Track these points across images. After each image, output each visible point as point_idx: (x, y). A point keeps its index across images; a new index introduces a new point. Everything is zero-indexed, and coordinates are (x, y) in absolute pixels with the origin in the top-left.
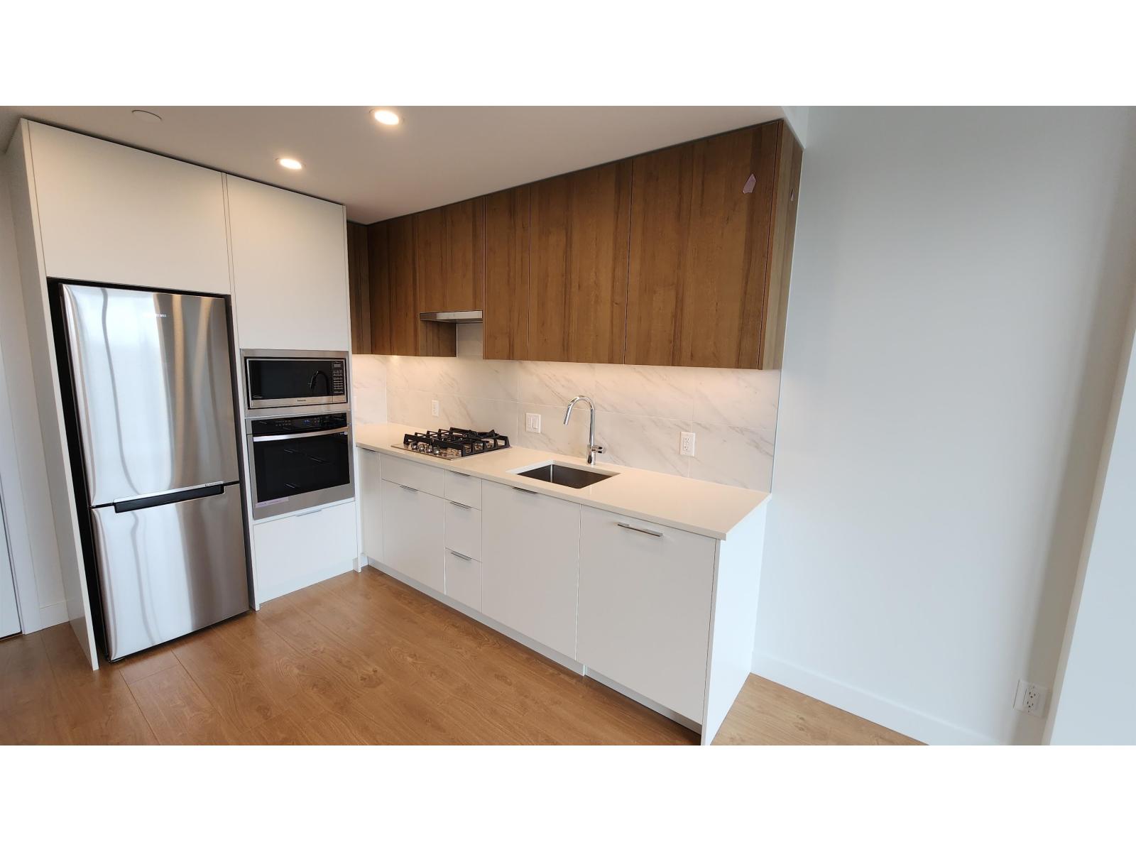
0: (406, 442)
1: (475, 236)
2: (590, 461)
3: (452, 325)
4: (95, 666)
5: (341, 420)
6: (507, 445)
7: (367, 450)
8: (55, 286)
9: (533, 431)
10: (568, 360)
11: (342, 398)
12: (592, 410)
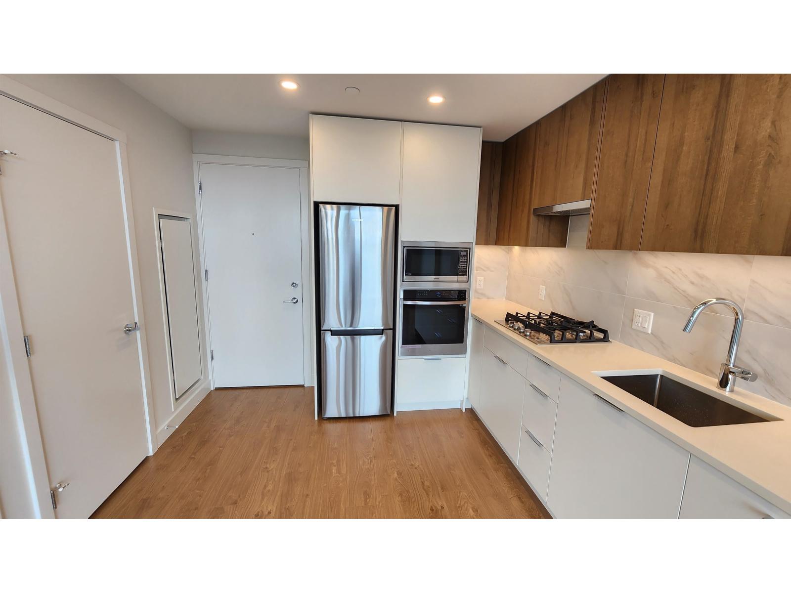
0: (507, 320)
1: (593, 122)
2: (724, 383)
3: (564, 218)
4: (316, 418)
5: (462, 295)
6: (606, 339)
7: (478, 321)
8: (317, 205)
9: (642, 330)
10: (701, 250)
11: (464, 278)
12: (737, 320)
